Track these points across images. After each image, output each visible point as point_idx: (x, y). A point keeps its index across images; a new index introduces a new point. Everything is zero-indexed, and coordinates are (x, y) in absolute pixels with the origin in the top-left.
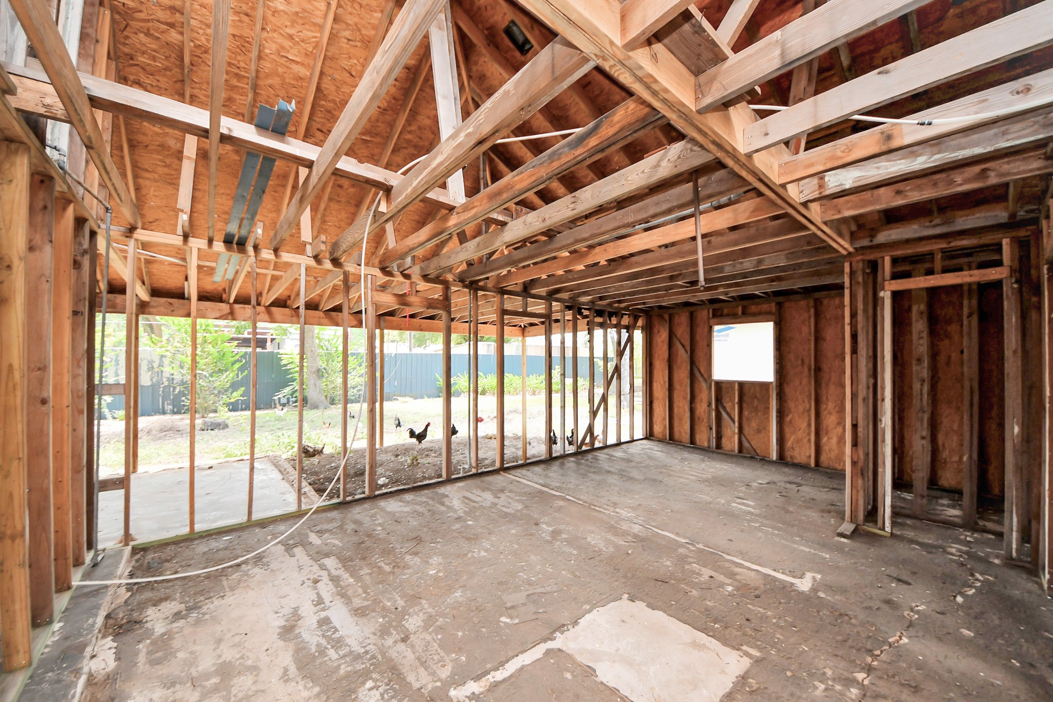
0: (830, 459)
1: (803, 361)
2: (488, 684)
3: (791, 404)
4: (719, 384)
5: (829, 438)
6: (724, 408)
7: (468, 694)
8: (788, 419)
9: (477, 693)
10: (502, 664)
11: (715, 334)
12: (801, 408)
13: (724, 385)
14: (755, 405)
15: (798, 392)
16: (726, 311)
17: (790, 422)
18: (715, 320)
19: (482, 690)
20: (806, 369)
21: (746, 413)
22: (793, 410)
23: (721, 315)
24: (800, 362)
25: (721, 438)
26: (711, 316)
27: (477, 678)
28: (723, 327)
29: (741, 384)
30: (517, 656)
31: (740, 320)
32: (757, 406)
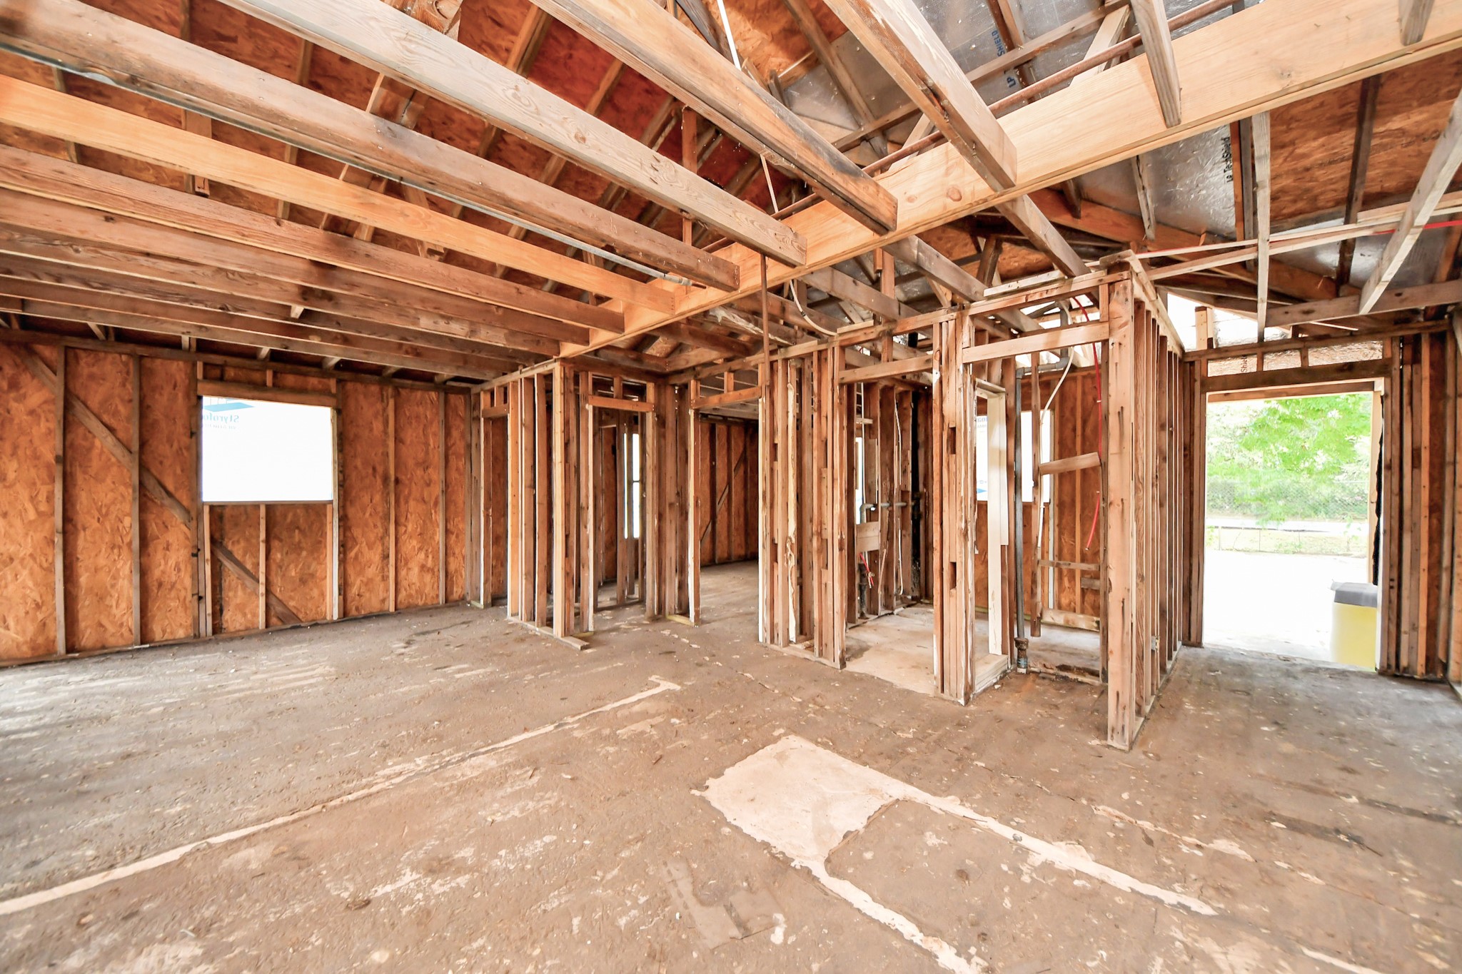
0: (410, 596)
1: (374, 469)
2: (930, 939)
3: (357, 532)
4: (218, 511)
5: (409, 569)
6: (230, 555)
7: (962, 961)
8: (352, 554)
9: (955, 951)
10: (885, 927)
11: (205, 412)
12: (372, 537)
13: (227, 513)
14: (297, 539)
15: (367, 515)
16: (231, 373)
17: (356, 557)
18: (210, 386)
19: (945, 945)
20: (379, 481)
21: (277, 556)
22: (360, 539)
23: (221, 379)
24: (370, 471)
25: (221, 611)
26: (200, 376)
27: (931, 956)
28: (223, 401)
29: (270, 507)
30: (859, 910)
31: (269, 395)
32: (300, 542)
